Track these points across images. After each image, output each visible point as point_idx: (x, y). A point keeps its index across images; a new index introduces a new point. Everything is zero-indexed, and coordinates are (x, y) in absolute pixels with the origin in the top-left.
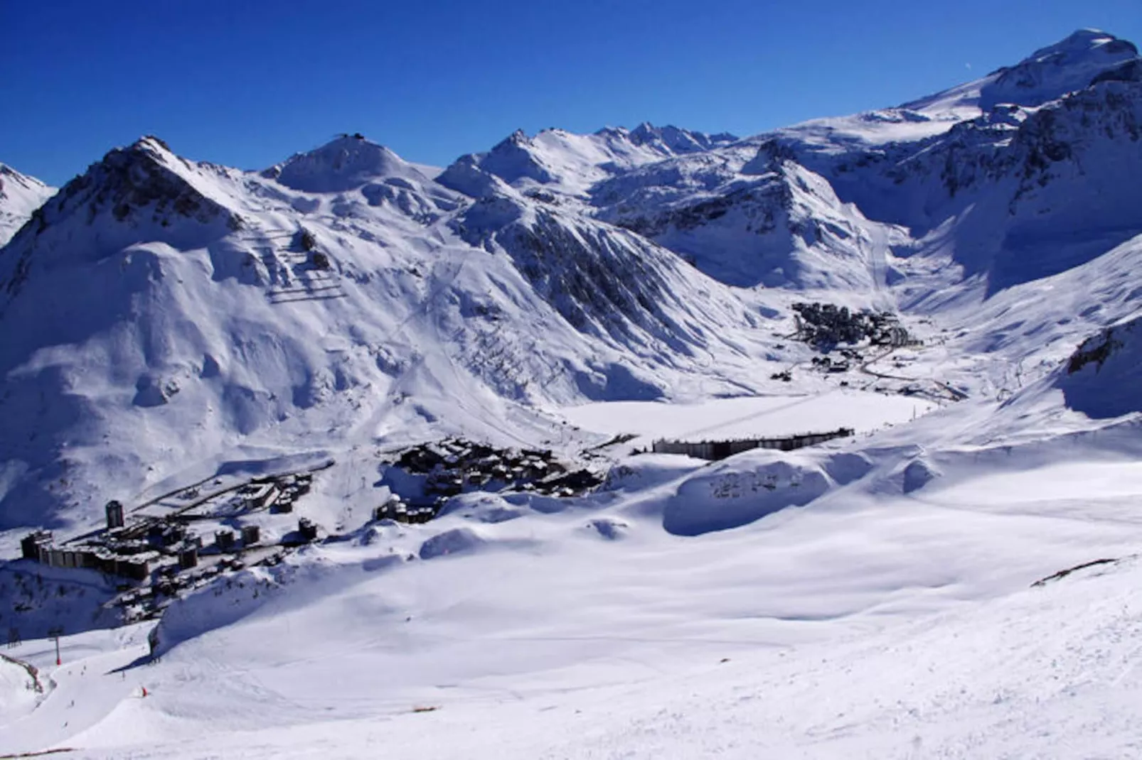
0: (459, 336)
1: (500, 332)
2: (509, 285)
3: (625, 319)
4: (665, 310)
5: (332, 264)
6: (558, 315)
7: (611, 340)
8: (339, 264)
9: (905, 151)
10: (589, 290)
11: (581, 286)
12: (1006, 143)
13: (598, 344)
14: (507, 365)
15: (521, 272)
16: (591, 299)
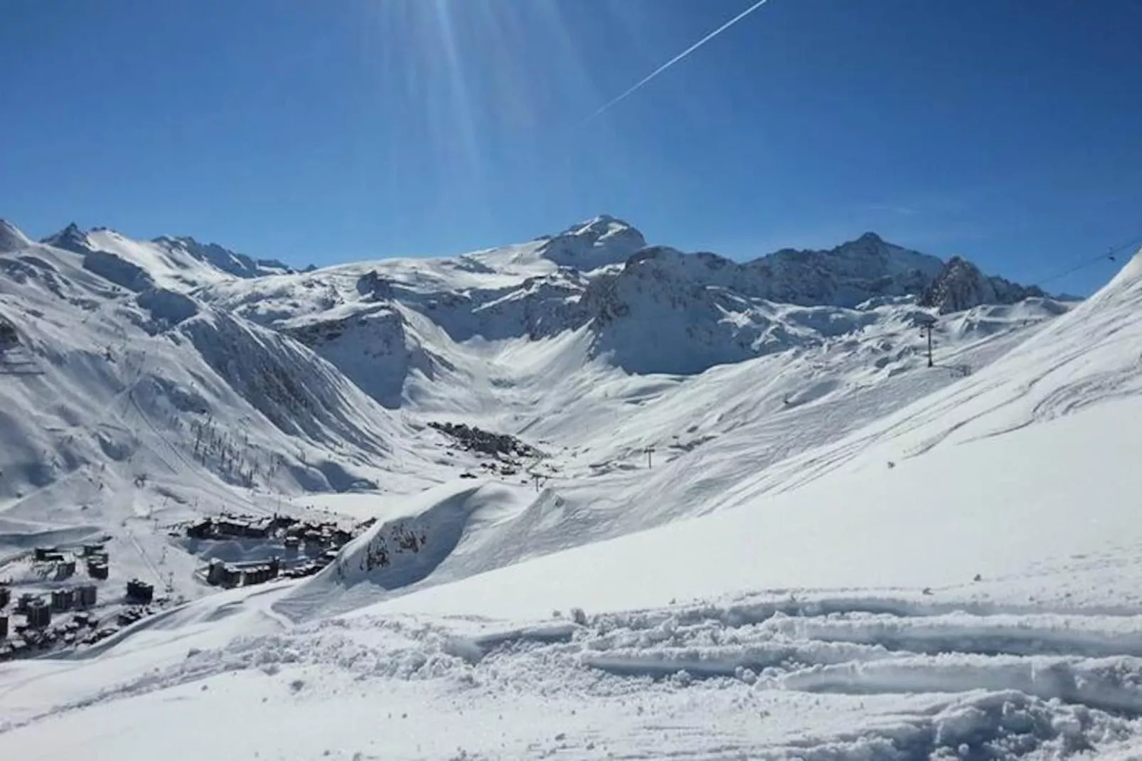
0: (174, 425)
1: (212, 424)
2: (207, 380)
3: (316, 421)
4: (346, 416)
5: (21, 340)
6: (258, 412)
7: (310, 439)
8: (29, 340)
9: (486, 296)
10: (280, 391)
11: (272, 387)
12: (576, 299)
13: (301, 442)
14: (227, 456)
15: (212, 367)
16: (282, 400)
